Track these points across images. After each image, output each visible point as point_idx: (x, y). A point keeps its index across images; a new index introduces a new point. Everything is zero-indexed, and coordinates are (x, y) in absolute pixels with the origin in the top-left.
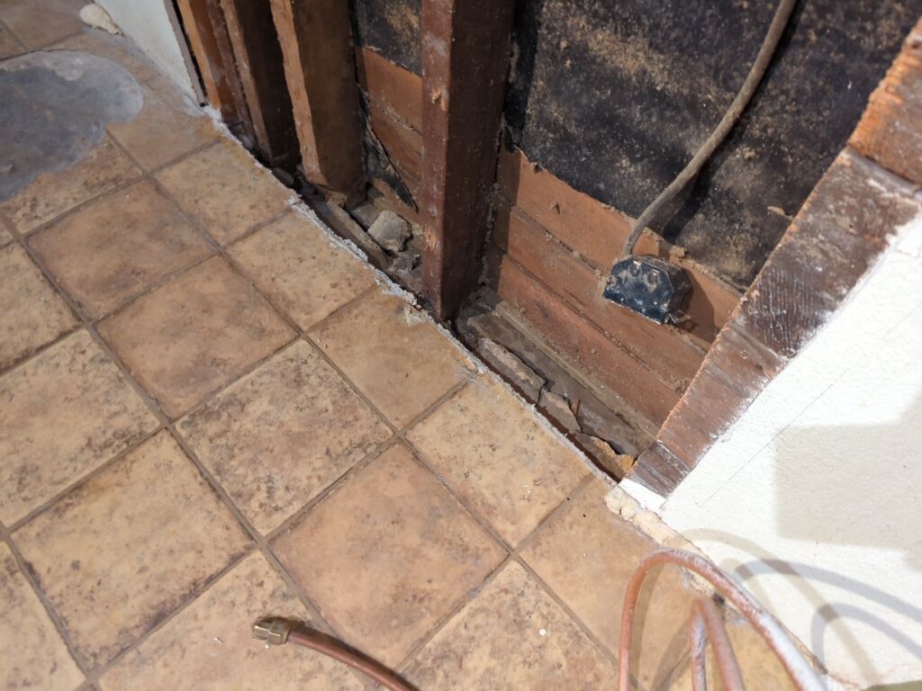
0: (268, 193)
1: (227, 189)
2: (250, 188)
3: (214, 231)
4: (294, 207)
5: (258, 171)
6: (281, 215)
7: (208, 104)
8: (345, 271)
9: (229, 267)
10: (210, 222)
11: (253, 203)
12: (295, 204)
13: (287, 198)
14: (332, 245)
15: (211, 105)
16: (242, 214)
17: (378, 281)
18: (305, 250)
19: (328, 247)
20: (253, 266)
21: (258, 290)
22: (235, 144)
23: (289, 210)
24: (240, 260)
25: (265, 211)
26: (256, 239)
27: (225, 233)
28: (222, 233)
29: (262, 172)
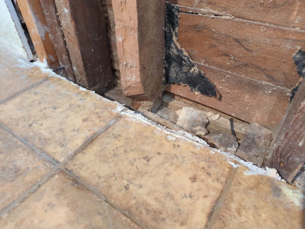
0: (96, 107)
1: (58, 110)
2: (79, 106)
3: (50, 149)
4: (122, 113)
5: (83, 94)
6: (113, 122)
7: (36, 60)
8: (196, 161)
9: (72, 185)
10: (46, 141)
11: (85, 117)
12: (122, 111)
13: (114, 107)
14: (170, 138)
15: (38, 61)
16: (76, 129)
17: (233, 164)
18: (147, 148)
19: (168, 141)
20: (99, 177)
21: (112, 206)
22: (60, 80)
23: (119, 117)
24: (84, 173)
25: (97, 121)
26: (95, 148)
27: (63, 148)
28: (60, 149)
29: (87, 93)
